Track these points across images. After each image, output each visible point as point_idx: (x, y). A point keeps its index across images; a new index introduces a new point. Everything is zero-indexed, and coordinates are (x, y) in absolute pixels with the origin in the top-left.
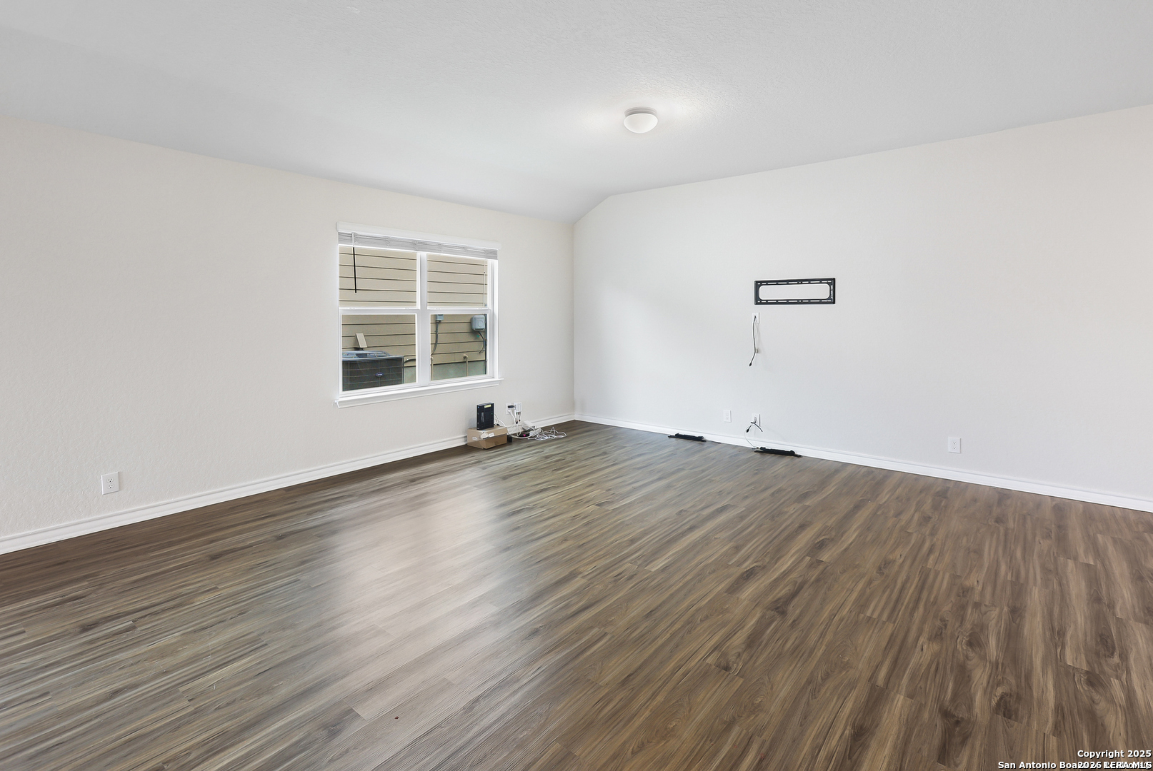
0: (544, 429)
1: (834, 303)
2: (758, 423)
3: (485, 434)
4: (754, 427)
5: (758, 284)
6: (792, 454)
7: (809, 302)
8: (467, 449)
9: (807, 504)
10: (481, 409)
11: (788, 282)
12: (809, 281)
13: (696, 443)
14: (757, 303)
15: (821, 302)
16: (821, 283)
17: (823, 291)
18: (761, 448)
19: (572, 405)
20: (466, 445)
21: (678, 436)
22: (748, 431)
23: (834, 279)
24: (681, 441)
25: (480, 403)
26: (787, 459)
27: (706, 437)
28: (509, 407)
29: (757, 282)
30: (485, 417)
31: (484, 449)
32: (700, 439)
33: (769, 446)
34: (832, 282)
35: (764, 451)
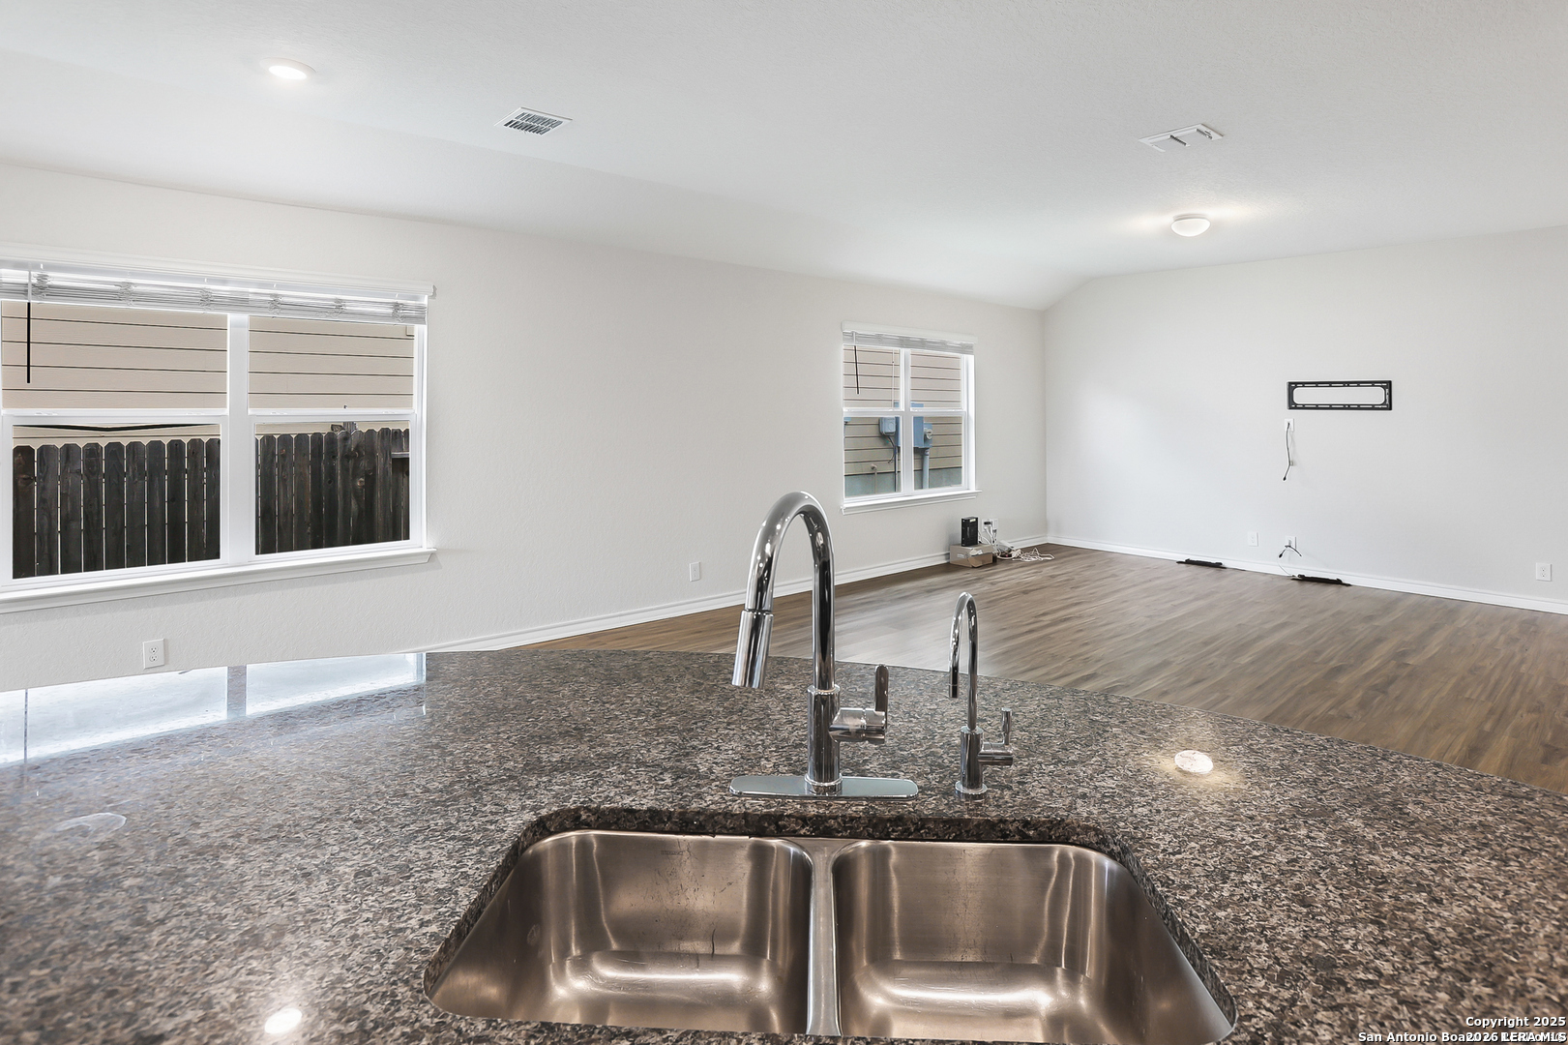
0: (1024, 550)
1: (1390, 409)
2: (1293, 546)
3: (973, 551)
4: (1288, 552)
5: (1292, 386)
6: (1338, 582)
7: (1359, 408)
8: (948, 568)
9: (1376, 624)
10: (965, 523)
11: (1330, 384)
12: (1358, 384)
13: (1212, 571)
14: (1291, 408)
15: (1373, 408)
16: (1373, 386)
17: (1377, 396)
18: (1300, 576)
19: (1044, 526)
20: (948, 563)
21: (1188, 562)
22: (1281, 556)
23: (1390, 382)
24: (1192, 567)
25: (965, 517)
26: (1332, 589)
27: (1225, 563)
28: (985, 523)
29: (1290, 383)
30: (969, 532)
31: (973, 567)
32: (1218, 566)
33: (1308, 574)
34: (1388, 385)
35: (1303, 579)
